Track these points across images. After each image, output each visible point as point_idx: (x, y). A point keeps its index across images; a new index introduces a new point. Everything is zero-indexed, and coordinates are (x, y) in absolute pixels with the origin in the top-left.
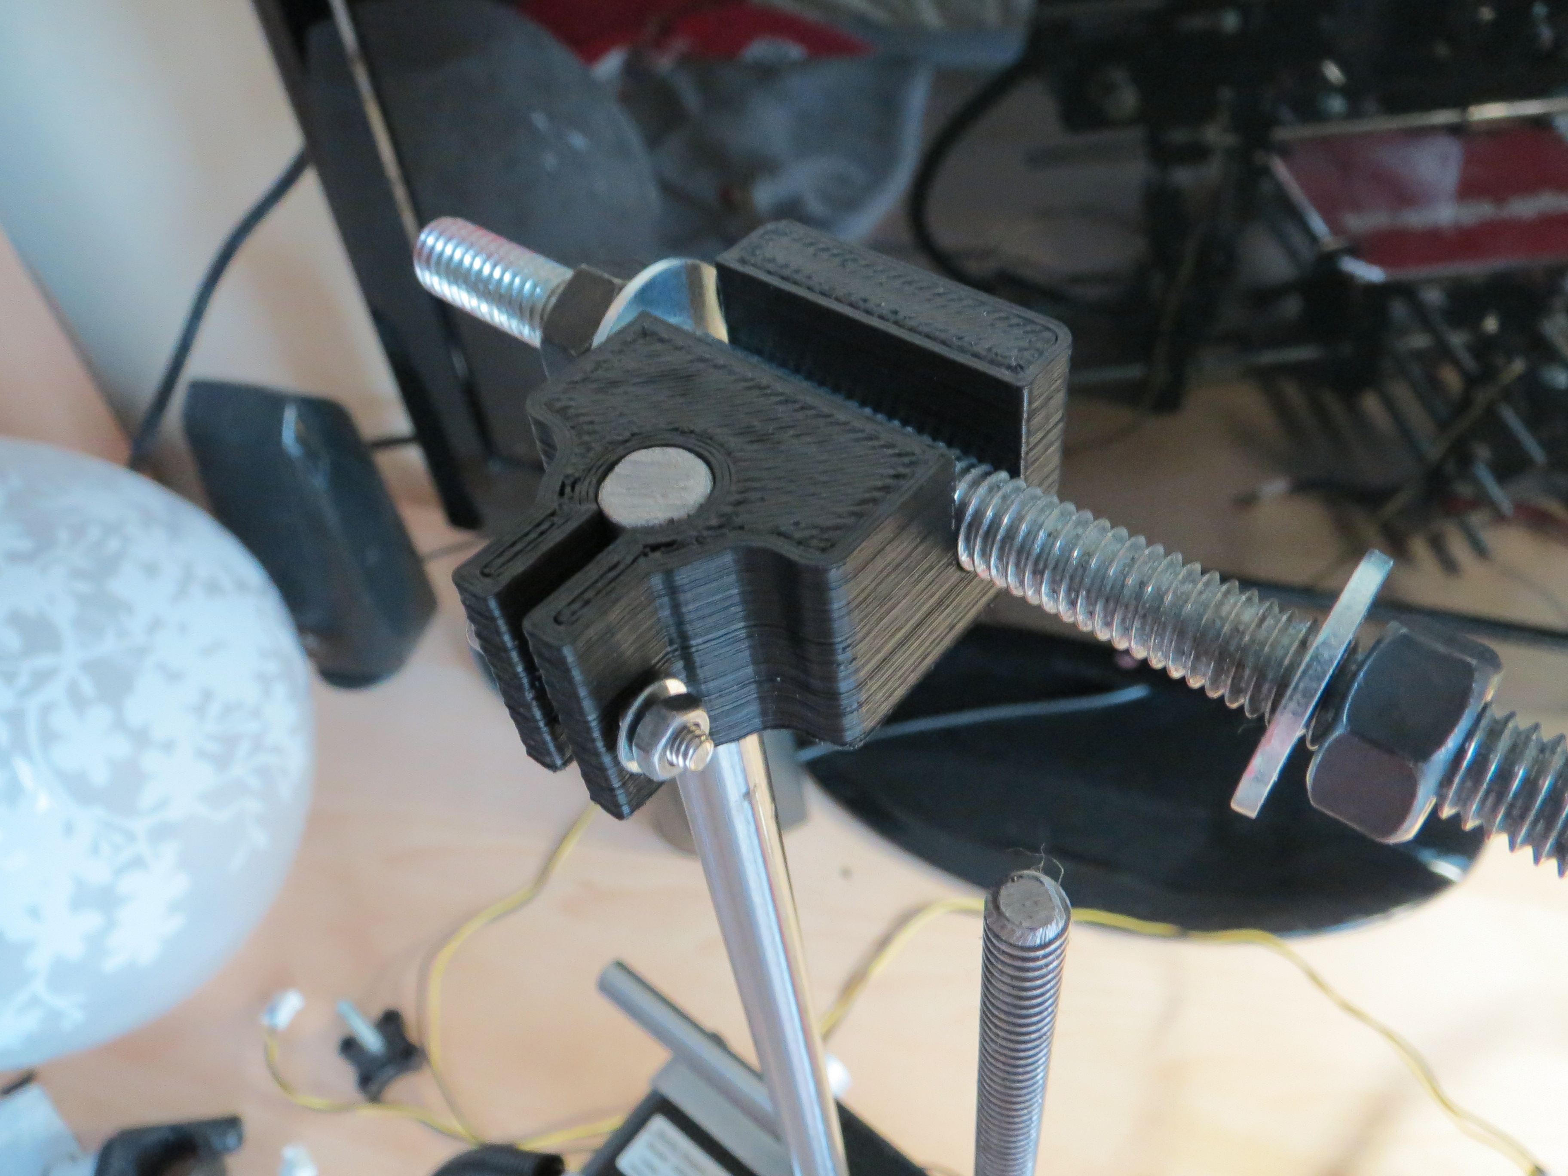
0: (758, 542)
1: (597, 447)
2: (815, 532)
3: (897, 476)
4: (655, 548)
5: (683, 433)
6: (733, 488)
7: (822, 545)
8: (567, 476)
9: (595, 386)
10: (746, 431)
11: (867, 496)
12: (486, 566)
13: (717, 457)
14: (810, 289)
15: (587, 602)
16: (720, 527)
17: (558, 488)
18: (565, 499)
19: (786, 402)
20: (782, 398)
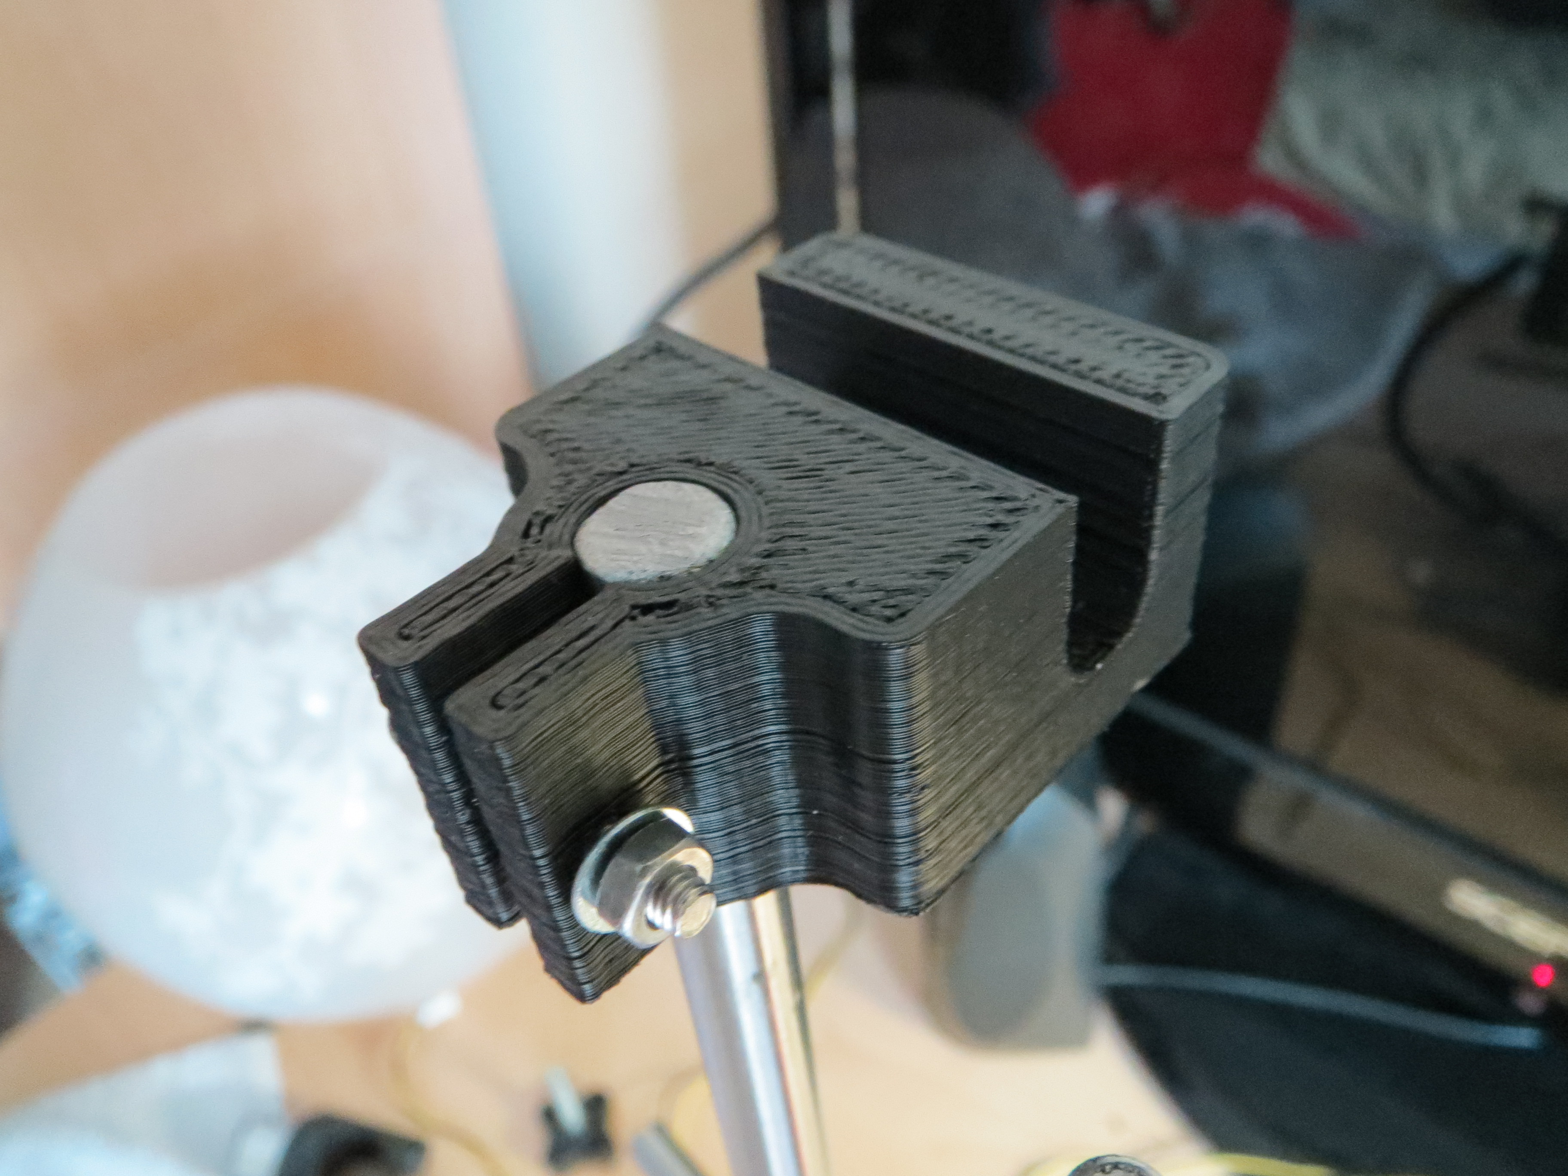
0: (795, 607)
1: (581, 480)
2: (876, 595)
3: (995, 526)
4: (647, 609)
5: (699, 464)
6: (765, 535)
7: (888, 612)
8: (537, 514)
9: (586, 407)
10: (787, 464)
11: (953, 550)
12: (406, 626)
13: (744, 496)
14: (877, 304)
15: (542, 680)
16: (742, 584)
17: (522, 527)
18: (529, 543)
19: (842, 430)
20: (838, 426)
